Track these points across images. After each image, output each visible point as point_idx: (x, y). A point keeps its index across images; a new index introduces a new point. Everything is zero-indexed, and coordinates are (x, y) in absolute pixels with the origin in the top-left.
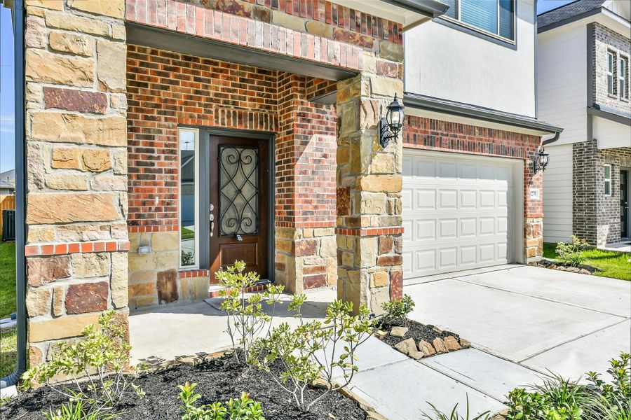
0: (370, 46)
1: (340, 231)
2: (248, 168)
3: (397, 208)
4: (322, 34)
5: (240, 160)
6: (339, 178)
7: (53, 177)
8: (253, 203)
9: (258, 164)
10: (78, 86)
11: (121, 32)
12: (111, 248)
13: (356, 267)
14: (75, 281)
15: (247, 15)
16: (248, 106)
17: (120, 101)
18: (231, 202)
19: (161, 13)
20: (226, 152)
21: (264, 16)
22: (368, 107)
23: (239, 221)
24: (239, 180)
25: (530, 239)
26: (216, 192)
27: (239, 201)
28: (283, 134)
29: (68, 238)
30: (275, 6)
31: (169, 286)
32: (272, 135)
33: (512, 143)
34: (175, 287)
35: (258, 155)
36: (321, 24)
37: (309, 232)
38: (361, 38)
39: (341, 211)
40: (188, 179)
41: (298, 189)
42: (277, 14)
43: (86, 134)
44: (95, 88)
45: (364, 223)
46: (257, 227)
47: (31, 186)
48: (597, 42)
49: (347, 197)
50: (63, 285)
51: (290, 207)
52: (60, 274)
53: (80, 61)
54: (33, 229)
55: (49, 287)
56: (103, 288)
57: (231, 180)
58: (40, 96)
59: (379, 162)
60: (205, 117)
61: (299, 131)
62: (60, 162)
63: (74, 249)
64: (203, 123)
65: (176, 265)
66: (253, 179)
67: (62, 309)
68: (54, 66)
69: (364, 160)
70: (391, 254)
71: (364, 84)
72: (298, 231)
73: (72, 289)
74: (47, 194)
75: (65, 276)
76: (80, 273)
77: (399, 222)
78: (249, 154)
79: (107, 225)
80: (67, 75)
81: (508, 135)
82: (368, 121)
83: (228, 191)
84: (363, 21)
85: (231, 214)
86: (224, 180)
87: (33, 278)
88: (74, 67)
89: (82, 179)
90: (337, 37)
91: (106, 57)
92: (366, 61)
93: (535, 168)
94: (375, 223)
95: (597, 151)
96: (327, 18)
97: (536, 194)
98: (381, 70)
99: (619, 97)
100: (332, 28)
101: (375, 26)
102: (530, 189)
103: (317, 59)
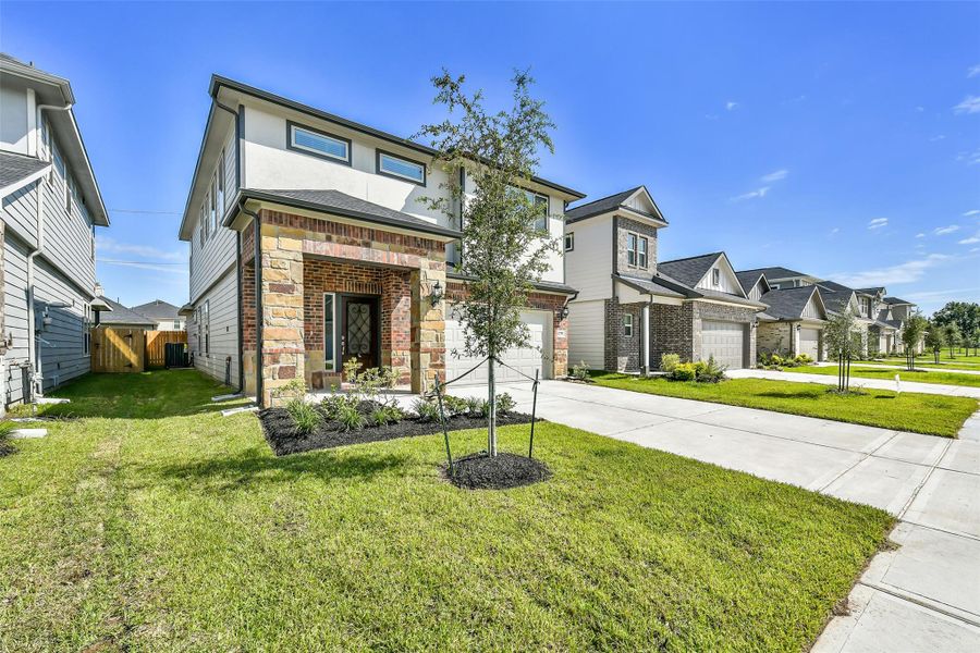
0: (426, 254)
1: (411, 350)
2: (366, 316)
3: (442, 338)
4: (398, 251)
5: (360, 311)
6: (412, 322)
7: (273, 321)
8: (368, 336)
9: (371, 313)
10: (283, 282)
11: (301, 258)
12: (297, 352)
13: (419, 368)
14: (281, 365)
15: (359, 245)
16: (364, 279)
17: (301, 288)
18: (354, 335)
19: (318, 248)
20: (351, 306)
21: (367, 245)
22: (424, 286)
23: (360, 346)
24: (359, 322)
25: (557, 363)
26: (345, 329)
27: (359, 335)
28: (385, 296)
29: (280, 346)
30: (373, 239)
31: (318, 381)
32: (380, 296)
33: (543, 301)
34: (322, 381)
35: (371, 308)
36: (398, 245)
37: (400, 352)
38: (421, 252)
39: (412, 340)
40: (329, 319)
41: (394, 328)
42: (374, 243)
43: (286, 302)
44: (290, 283)
45: (422, 345)
46: (371, 350)
47: (264, 324)
48: (619, 229)
49: (415, 332)
50: (277, 366)
51: (389, 338)
52: (275, 361)
53: (283, 272)
54: (265, 342)
55: (272, 366)
56: (294, 369)
57: (354, 322)
58: (267, 287)
59: (431, 315)
60: (339, 287)
61: (394, 295)
62: (276, 315)
63: (282, 351)
64: (338, 290)
65: (323, 369)
66: (368, 321)
67: (277, 376)
68: (273, 275)
69: (422, 313)
70: (439, 362)
71: (422, 274)
72: (394, 352)
73: (281, 368)
74: (271, 328)
75: (278, 362)
76: (285, 361)
77: (443, 346)
78: (366, 307)
79: (295, 342)
80: (279, 278)
81: (540, 296)
82: (424, 293)
83: (353, 328)
84: (422, 243)
85: (355, 342)
86: (350, 322)
87: (266, 362)
88: (281, 274)
89: (284, 322)
90: (406, 252)
91: (294, 269)
92: (424, 263)
93: (561, 317)
94: (429, 345)
95: (620, 305)
96: (401, 243)
97: (561, 334)
98: (432, 267)
99: (638, 266)
100: (404, 247)
101: (428, 244)
102: (558, 331)
103: (396, 263)
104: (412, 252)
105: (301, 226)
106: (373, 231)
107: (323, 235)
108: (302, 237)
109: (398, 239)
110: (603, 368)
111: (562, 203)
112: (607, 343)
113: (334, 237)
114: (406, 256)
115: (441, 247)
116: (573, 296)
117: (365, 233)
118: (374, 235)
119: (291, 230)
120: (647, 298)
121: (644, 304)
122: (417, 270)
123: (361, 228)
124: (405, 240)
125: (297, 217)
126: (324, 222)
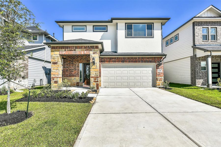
0: (92, 50)
4: (83, 51)
10: (55, 62)
11: (59, 56)
12: (58, 77)
13: (90, 82)
15: (73, 51)
17: (59, 63)
19: (62, 53)
20: (87, 66)
21: (75, 50)
22: (91, 59)
26: (85, 72)
29: (54, 76)
30: (76, 49)
33: (151, 60)
36: (83, 49)
38: (90, 50)
42: (77, 50)
43: (56, 66)
44: (57, 62)
45: (91, 76)
48: (196, 27)
50: (54, 81)
53: (55, 59)
54: (51, 75)
56: (57, 81)
58: (52, 63)
59: (93, 67)
60: (83, 61)
62: (54, 69)
65: (79, 82)
67: (54, 83)
68: (53, 60)
71: (90, 56)
74: (52, 72)
79: (58, 75)
82: (91, 61)
83: (87, 72)
84: (90, 47)
87: (51, 80)
88: (55, 60)
89: (55, 71)
90: (86, 50)
92: (91, 53)
93: (160, 65)
94: (93, 76)
95: (197, 58)
96: (84, 48)
97: (160, 71)
98: (94, 53)
99: (210, 40)
100: (85, 49)
101: (92, 47)
102: (158, 70)
103: (82, 54)
104: (87, 50)
105: (59, 48)
106: (76, 46)
107: (64, 50)
108: (59, 51)
109: (83, 47)
110: (190, 84)
111: (160, 24)
112: (192, 74)
113: (67, 50)
114: (85, 51)
115: (97, 47)
116: (164, 57)
117: (74, 47)
118: (76, 47)
119: (57, 50)
120: (209, 53)
121: (208, 56)
122: (89, 55)
123: (73, 46)
124: (85, 47)
125: (58, 47)
126: (64, 46)
